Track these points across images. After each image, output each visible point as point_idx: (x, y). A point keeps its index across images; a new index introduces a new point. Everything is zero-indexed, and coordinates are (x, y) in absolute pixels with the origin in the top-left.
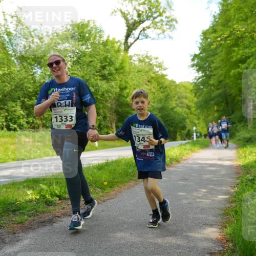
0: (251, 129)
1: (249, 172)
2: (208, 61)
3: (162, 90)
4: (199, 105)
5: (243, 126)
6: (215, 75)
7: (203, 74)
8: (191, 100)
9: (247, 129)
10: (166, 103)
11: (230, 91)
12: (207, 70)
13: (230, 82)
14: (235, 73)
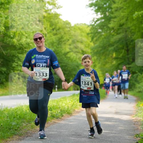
3: (55, 32)
4: (96, 51)
6: (115, 17)
7: (102, 16)
8: (87, 45)
10: (59, 47)
11: (132, 37)
12: (107, 11)
13: (132, 26)
14: (139, 15)
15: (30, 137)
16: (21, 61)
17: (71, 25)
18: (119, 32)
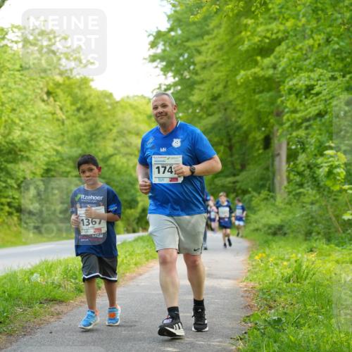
0: (281, 205)
1: (272, 304)
2: (187, 49)
3: (81, 114)
5: (267, 199)
6: (202, 82)
7: (177, 79)
9: (274, 205)
10: (92, 146)
11: (238, 119)
12: (186, 70)
13: (236, 99)
14: (248, 78)
15: (31, 335)
16: (13, 179)
17: (115, 99)
18: (211, 110)
